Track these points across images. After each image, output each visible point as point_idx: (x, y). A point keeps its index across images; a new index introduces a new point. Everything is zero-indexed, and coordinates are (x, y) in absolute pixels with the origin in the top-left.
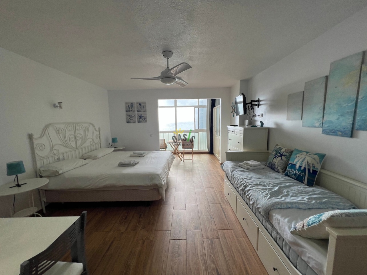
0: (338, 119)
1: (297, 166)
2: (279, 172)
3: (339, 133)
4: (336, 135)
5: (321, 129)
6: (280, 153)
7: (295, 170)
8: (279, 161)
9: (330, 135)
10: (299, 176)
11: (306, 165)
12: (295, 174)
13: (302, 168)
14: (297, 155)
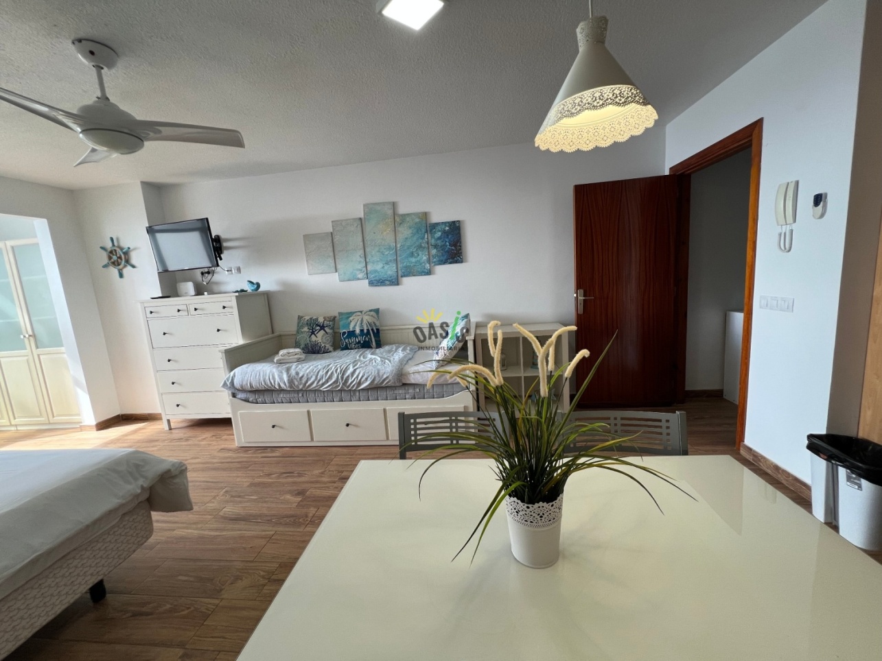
0: (383, 267)
1: (358, 331)
2: (330, 352)
3: (387, 282)
4: (385, 285)
5: (367, 281)
6: (318, 325)
7: (356, 337)
8: (323, 336)
9: (378, 286)
10: (365, 341)
11: (367, 326)
12: (359, 342)
13: (365, 331)
14: (351, 318)
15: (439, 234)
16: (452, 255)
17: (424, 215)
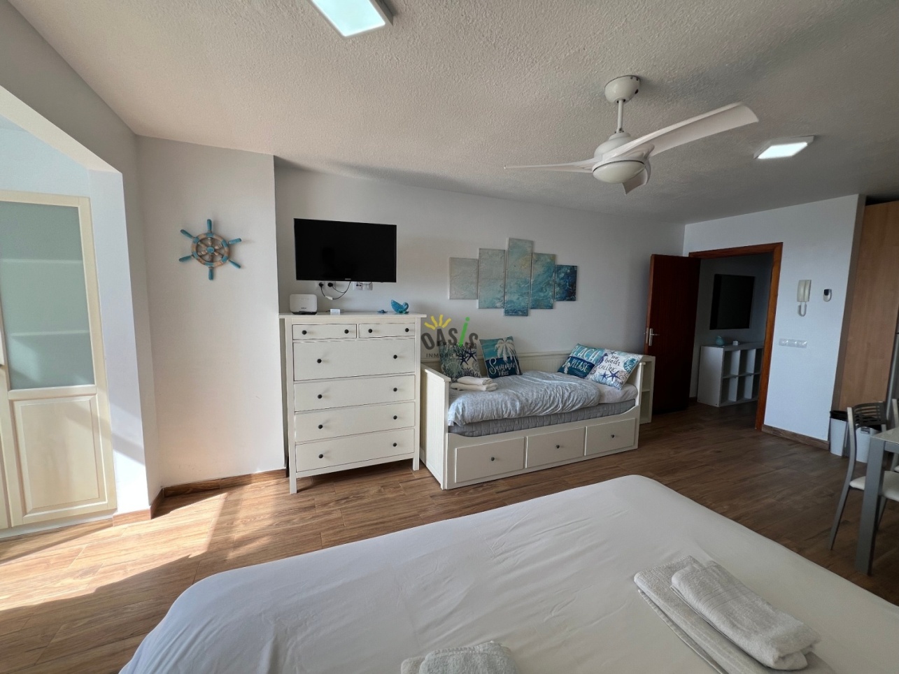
0: (518, 299)
1: (505, 358)
3: (519, 313)
5: (503, 310)
6: (467, 352)
9: (512, 315)
10: (511, 369)
11: (510, 354)
12: (507, 369)
14: (497, 346)
15: (562, 275)
16: (570, 293)
17: (553, 257)
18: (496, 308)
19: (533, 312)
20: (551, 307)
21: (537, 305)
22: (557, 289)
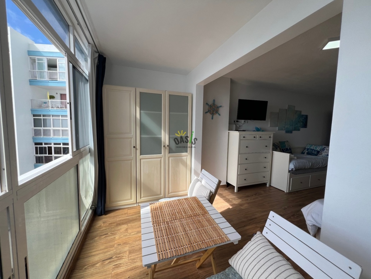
3: (290, 132)
5: (285, 131)
15: (303, 118)
16: (305, 126)
17: (301, 112)
18: (283, 130)
19: (294, 132)
20: (299, 130)
21: (295, 130)
22: (301, 123)
